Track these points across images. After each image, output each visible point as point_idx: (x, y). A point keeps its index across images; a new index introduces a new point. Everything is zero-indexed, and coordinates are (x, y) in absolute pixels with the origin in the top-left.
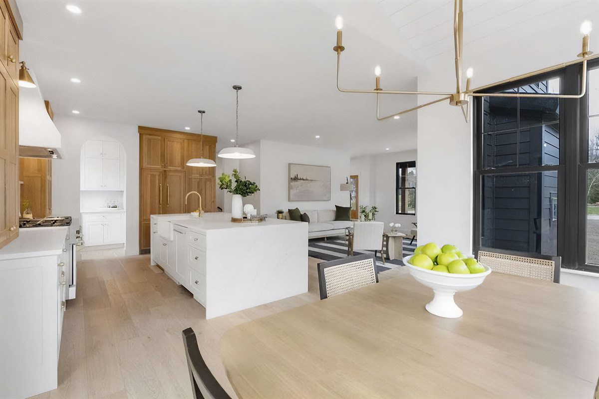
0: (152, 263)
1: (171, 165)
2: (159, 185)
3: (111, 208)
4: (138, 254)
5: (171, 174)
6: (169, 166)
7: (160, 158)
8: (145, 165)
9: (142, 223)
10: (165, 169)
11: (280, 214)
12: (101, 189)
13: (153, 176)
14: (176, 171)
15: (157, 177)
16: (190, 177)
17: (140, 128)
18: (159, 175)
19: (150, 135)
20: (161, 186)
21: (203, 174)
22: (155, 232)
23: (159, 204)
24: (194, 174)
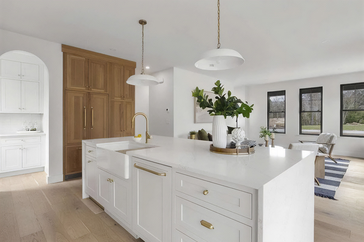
0: (85, 196)
1: (95, 88)
2: (83, 107)
3: (30, 131)
5: (95, 96)
6: (93, 88)
7: (84, 79)
8: (69, 86)
9: (67, 147)
10: (89, 91)
11: (193, 135)
12: (19, 111)
13: (77, 98)
14: (100, 93)
15: (81, 99)
16: (113, 100)
17: (64, 47)
18: (83, 97)
20: (85, 108)
21: (124, 97)
22: (90, 162)
23: (84, 127)
24: (117, 97)
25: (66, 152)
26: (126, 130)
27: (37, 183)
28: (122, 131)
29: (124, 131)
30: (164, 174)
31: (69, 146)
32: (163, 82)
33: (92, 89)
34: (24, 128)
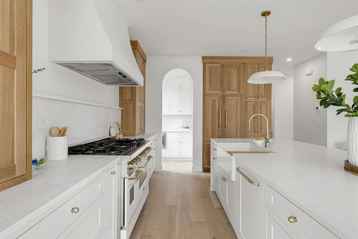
0: (211, 189)
1: (229, 90)
2: (219, 108)
3: (185, 129)
4: (202, 171)
5: (228, 98)
7: (219, 83)
8: (207, 91)
9: (205, 143)
10: (224, 94)
12: (178, 113)
13: (214, 101)
14: (233, 95)
15: (217, 101)
16: (246, 100)
17: (204, 58)
19: (211, 63)
20: (220, 110)
21: (258, 97)
22: (215, 158)
23: (219, 127)
24: (251, 97)
25: (205, 148)
26: (261, 131)
27: (186, 169)
28: (255, 132)
29: (259, 132)
30: (257, 184)
31: (207, 143)
32: (311, 74)
33: (227, 92)
34: (182, 126)
